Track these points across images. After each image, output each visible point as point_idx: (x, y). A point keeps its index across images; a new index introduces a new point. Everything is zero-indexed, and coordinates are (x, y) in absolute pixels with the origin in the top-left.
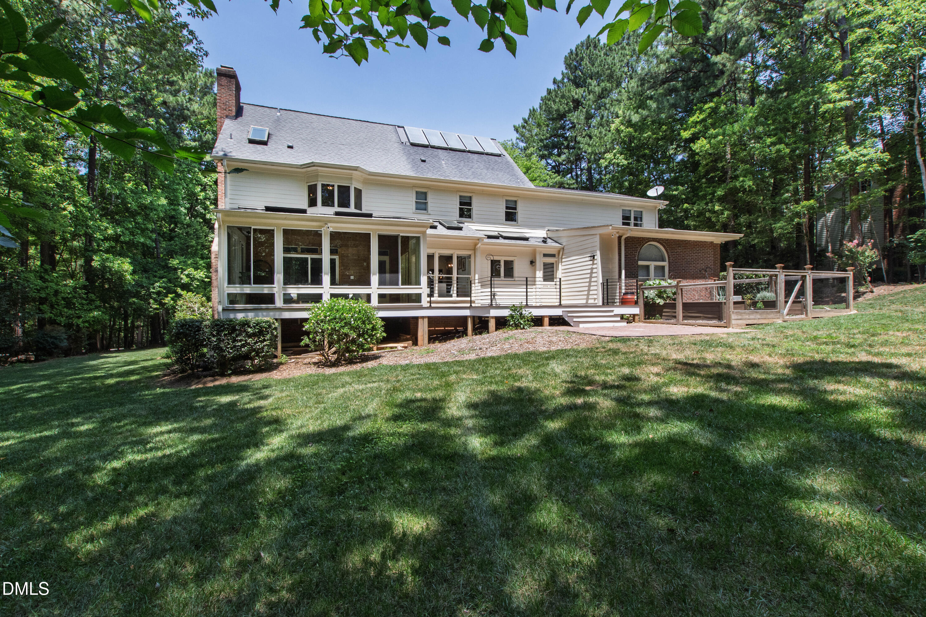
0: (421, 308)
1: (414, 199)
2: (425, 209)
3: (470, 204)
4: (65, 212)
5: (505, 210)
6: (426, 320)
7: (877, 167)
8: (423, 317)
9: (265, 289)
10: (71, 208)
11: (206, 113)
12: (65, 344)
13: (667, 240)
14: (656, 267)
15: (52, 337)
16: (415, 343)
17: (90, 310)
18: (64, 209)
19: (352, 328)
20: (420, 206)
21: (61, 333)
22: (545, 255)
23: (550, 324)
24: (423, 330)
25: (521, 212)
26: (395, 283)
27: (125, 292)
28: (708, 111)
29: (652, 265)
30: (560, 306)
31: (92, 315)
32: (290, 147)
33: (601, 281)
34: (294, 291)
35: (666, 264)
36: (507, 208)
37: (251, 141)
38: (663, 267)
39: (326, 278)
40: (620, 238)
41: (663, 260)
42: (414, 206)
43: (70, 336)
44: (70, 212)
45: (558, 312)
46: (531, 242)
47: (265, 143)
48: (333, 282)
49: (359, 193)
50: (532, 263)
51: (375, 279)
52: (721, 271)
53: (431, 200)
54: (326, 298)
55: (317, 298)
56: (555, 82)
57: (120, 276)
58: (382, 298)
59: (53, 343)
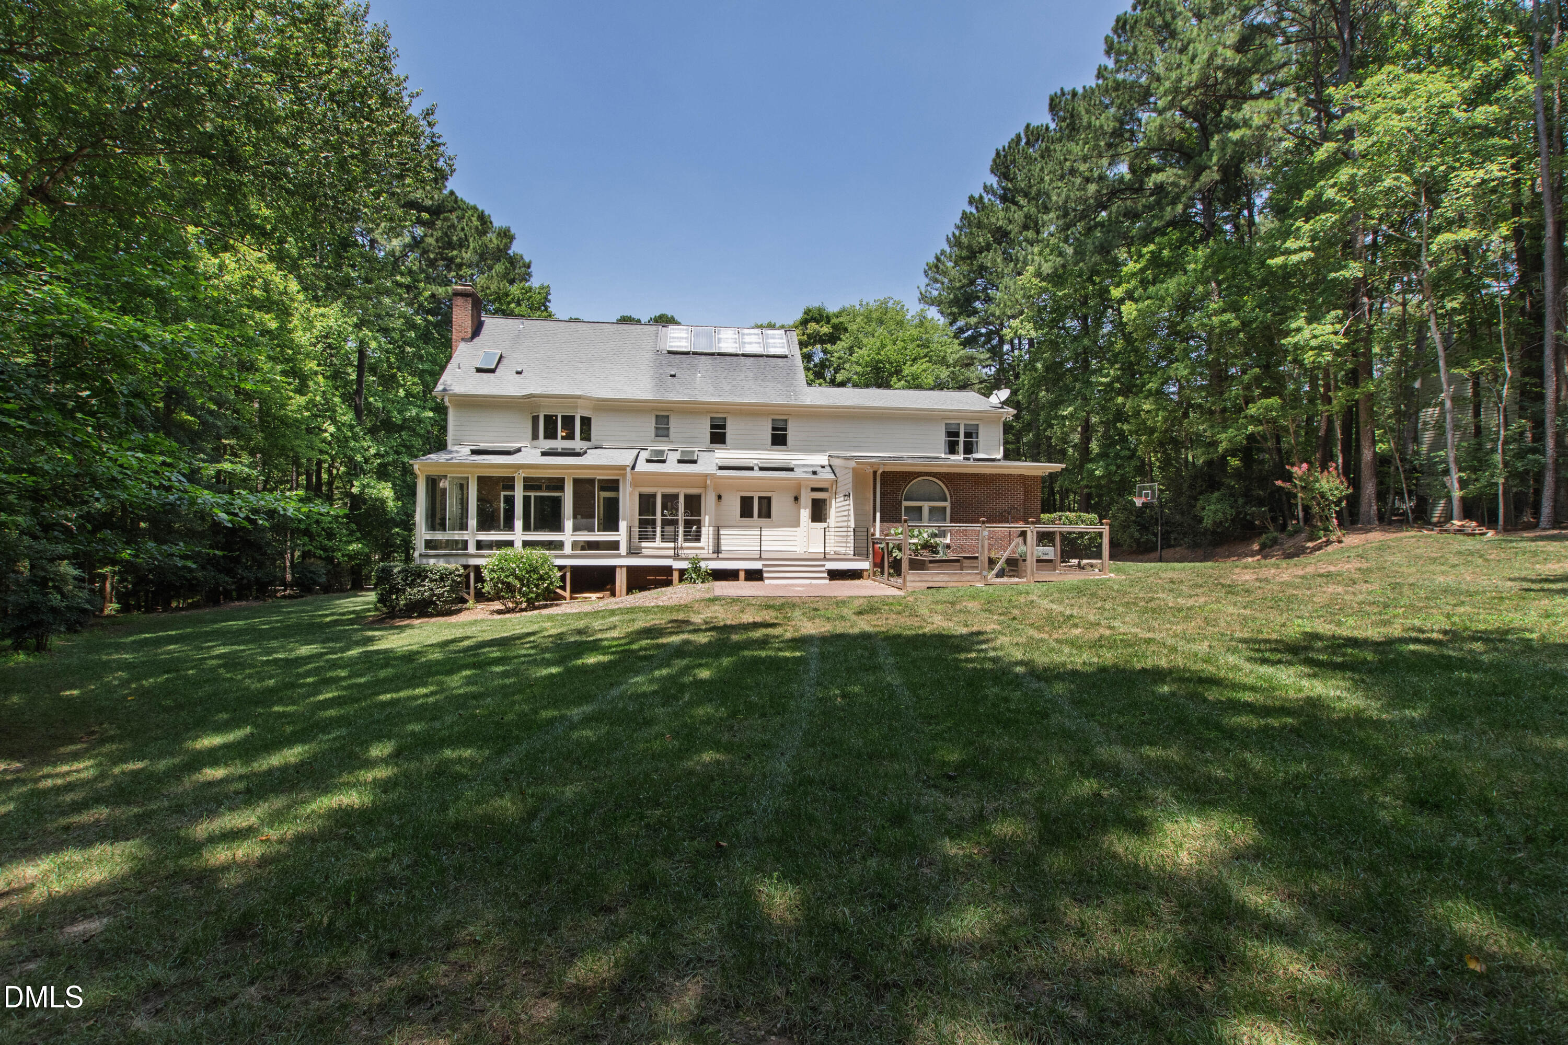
0: (620, 556)
1: (653, 424)
2: (667, 436)
3: (723, 427)
4: (326, 435)
5: (770, 431)
6: (624, 570)
7: (1328, 356)
8: (621, 567)
9: (457, 535)
10: (332, 429)
11: (493, 287)
12: (323, 579)
13: (948, 474)
14: (932, 510)
15: (311, 572)
16: (613, 594)
17: (350, 542)
18: (326, 431)
19: (517, 578)
20: (660, 432)
21: (319, 567)
22: (813, 490)
23: (747, 579)
24: (621, 579)
25: (792, 434)
26: (591, 529)
27: (388, 521)
28: (1148, 255)
29: (926, 506)
30: (760, 559)
31: (351, 548)
32: (519, 373)
33: (853, 526)
34: (485, 537)
35: (947, 504)
36: (774, 429)
37: (479, 370)
38: (945, 508)
39: (518, 524)
40: (875, 473)
41: (946, 500)
42: (652, 432)
43: (329, 572)
44: (332, 435)
45: (757, 565)
46: (798, 474)
47: (492, 371)
48: (526, 528)
49: (586, 422)
50: (796, 499)
51: (568, 524)
52: (1043, 512)
53: (674, 424)
54: (518, 544)
55: (510, 544)
56: (971, 200)
57: (383, 501)
58: (575, 545)
59: (311, 578)
